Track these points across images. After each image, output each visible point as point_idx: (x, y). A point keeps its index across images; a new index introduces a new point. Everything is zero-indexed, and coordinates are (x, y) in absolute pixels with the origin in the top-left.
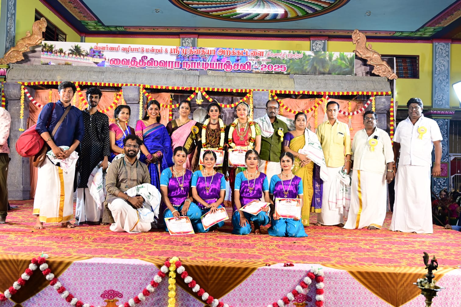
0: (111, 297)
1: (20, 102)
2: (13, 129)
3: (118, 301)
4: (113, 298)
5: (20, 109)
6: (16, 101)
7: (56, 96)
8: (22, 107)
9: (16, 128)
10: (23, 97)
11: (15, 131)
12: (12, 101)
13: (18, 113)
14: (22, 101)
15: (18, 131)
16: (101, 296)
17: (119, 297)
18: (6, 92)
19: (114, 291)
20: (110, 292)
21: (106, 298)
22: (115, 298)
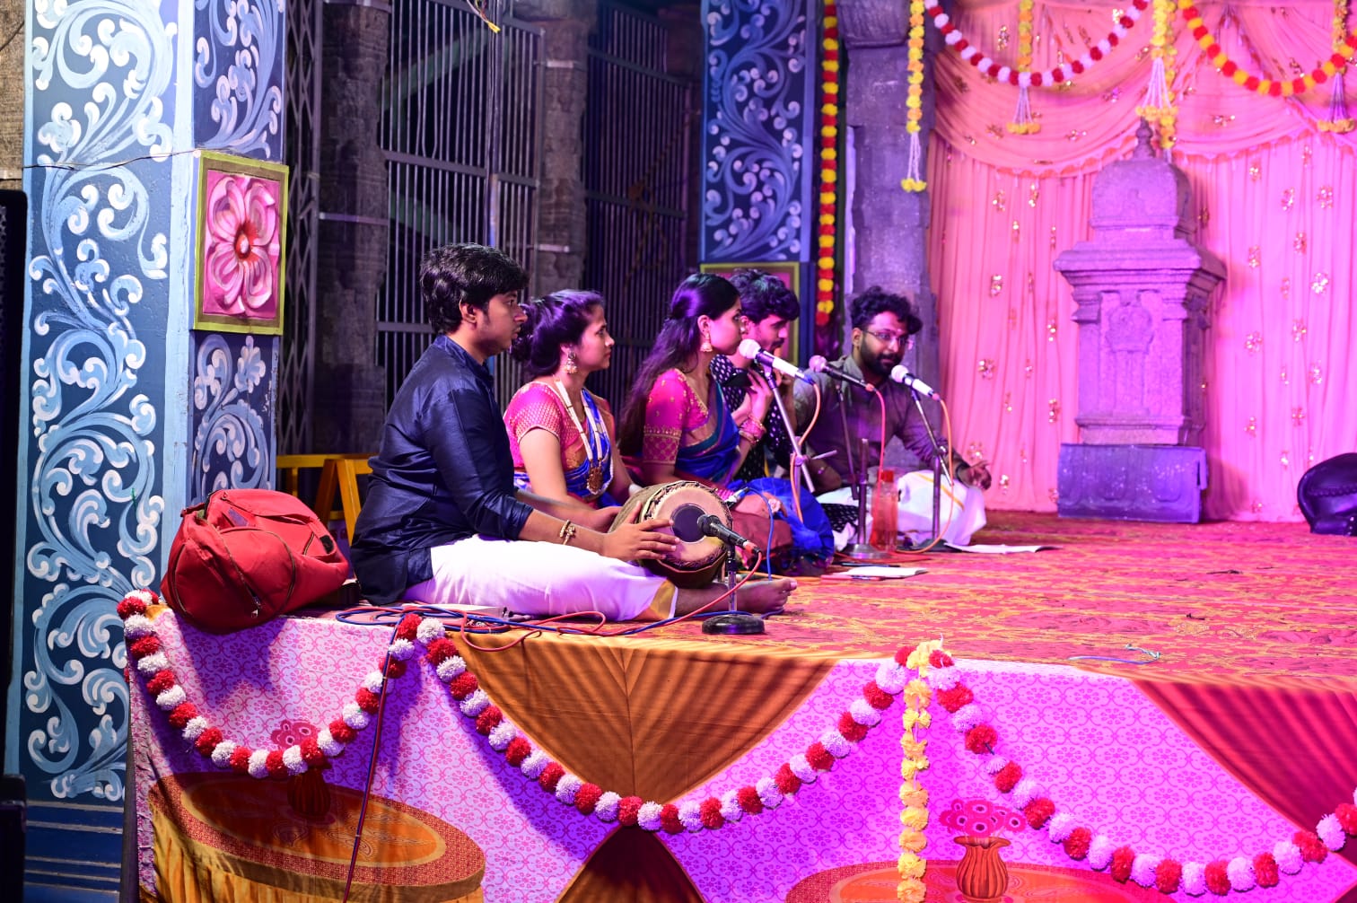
0: (980, 827)
1: (905, 57)
2: (869, 184)
3: (1006, 843)
4: (988, 834)
5: (903, 92)
6: (885, 55)
7: (1050, 22)
8: (916, 79)
9: (887, 179)
10: (917, 33)
11: (883, 189)
12: (865, 55)
13: (894, 107)
14: (915, 53)
15: (900, 189)
16: (942, 819)
17: (1009, 829)
18: (846, 14)
19: (989, 804)
20: (974, 808)
21: (959, 828)
22: (996, 834)
